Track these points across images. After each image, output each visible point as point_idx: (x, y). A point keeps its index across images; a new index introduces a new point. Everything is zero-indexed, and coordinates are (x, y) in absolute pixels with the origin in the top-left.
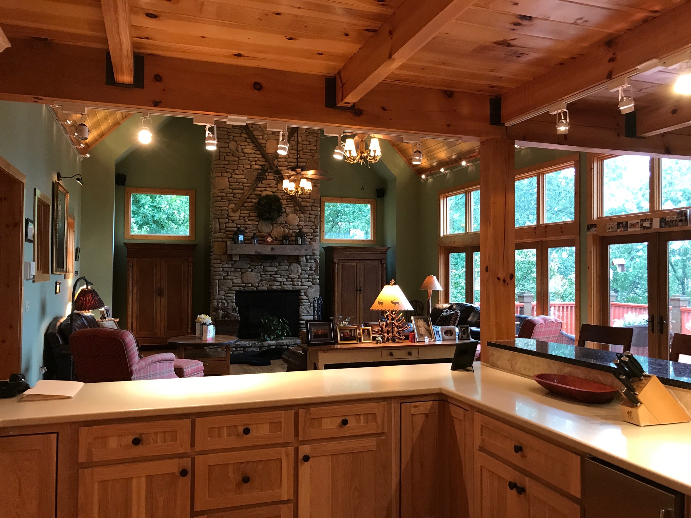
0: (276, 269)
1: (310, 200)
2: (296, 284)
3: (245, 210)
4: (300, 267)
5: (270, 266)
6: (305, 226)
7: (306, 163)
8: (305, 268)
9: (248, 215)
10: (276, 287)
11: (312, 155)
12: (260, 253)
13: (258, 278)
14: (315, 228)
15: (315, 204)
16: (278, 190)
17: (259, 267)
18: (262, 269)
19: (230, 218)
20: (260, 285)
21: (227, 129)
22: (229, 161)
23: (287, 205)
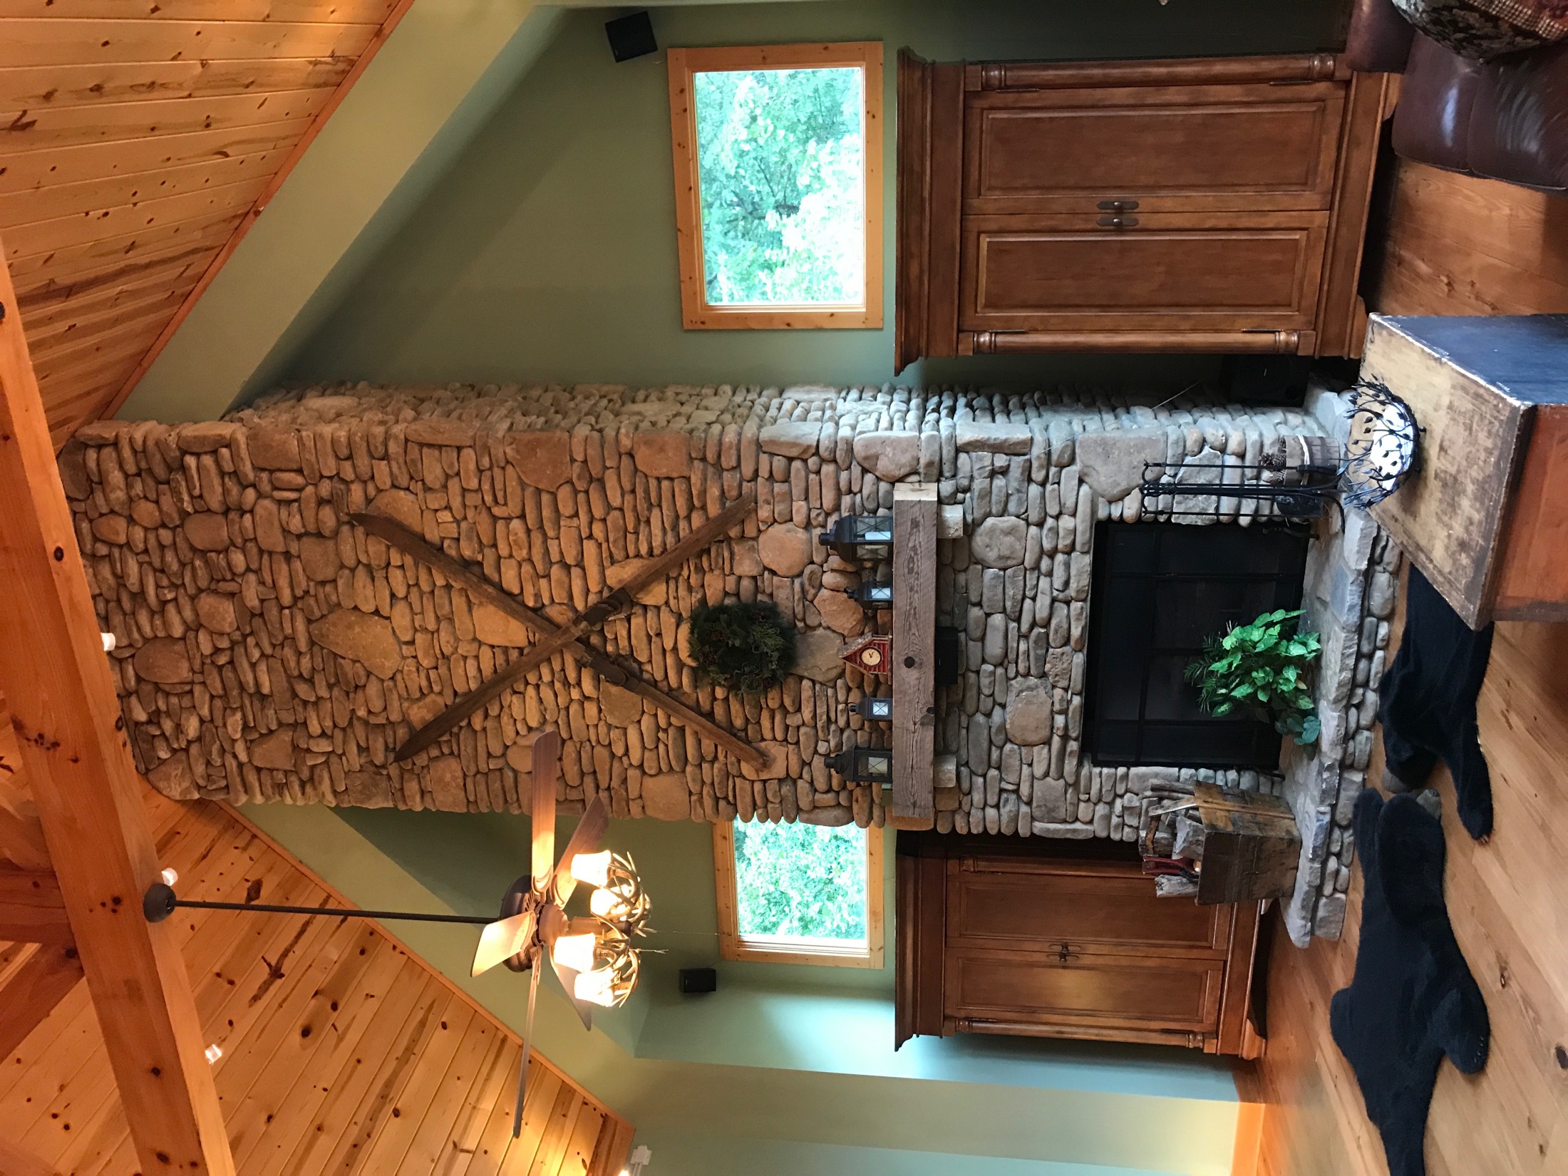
0: (998, 619)
1: (696, 480)
2: (1068, 541)
3: (758, 723)
4: (990, 521)
5: (982, 639)
6: (806, 499)
7: (539, 491)
8: (994, 498)
9: (778, 718)
10: (1075, 618)
11: (503, 468)
12: (929, 710)
13: (1030, 689)
14: (817, 453)
15: (711, 456)
16: (667, 603)
17: (985, 681)
18: (993, 673)
19: (794, 775)
20: (1064, 683)
21: (465, 776)
22: (582, 774)
23: (727, 571)
